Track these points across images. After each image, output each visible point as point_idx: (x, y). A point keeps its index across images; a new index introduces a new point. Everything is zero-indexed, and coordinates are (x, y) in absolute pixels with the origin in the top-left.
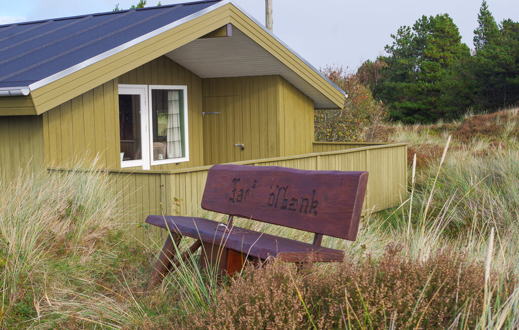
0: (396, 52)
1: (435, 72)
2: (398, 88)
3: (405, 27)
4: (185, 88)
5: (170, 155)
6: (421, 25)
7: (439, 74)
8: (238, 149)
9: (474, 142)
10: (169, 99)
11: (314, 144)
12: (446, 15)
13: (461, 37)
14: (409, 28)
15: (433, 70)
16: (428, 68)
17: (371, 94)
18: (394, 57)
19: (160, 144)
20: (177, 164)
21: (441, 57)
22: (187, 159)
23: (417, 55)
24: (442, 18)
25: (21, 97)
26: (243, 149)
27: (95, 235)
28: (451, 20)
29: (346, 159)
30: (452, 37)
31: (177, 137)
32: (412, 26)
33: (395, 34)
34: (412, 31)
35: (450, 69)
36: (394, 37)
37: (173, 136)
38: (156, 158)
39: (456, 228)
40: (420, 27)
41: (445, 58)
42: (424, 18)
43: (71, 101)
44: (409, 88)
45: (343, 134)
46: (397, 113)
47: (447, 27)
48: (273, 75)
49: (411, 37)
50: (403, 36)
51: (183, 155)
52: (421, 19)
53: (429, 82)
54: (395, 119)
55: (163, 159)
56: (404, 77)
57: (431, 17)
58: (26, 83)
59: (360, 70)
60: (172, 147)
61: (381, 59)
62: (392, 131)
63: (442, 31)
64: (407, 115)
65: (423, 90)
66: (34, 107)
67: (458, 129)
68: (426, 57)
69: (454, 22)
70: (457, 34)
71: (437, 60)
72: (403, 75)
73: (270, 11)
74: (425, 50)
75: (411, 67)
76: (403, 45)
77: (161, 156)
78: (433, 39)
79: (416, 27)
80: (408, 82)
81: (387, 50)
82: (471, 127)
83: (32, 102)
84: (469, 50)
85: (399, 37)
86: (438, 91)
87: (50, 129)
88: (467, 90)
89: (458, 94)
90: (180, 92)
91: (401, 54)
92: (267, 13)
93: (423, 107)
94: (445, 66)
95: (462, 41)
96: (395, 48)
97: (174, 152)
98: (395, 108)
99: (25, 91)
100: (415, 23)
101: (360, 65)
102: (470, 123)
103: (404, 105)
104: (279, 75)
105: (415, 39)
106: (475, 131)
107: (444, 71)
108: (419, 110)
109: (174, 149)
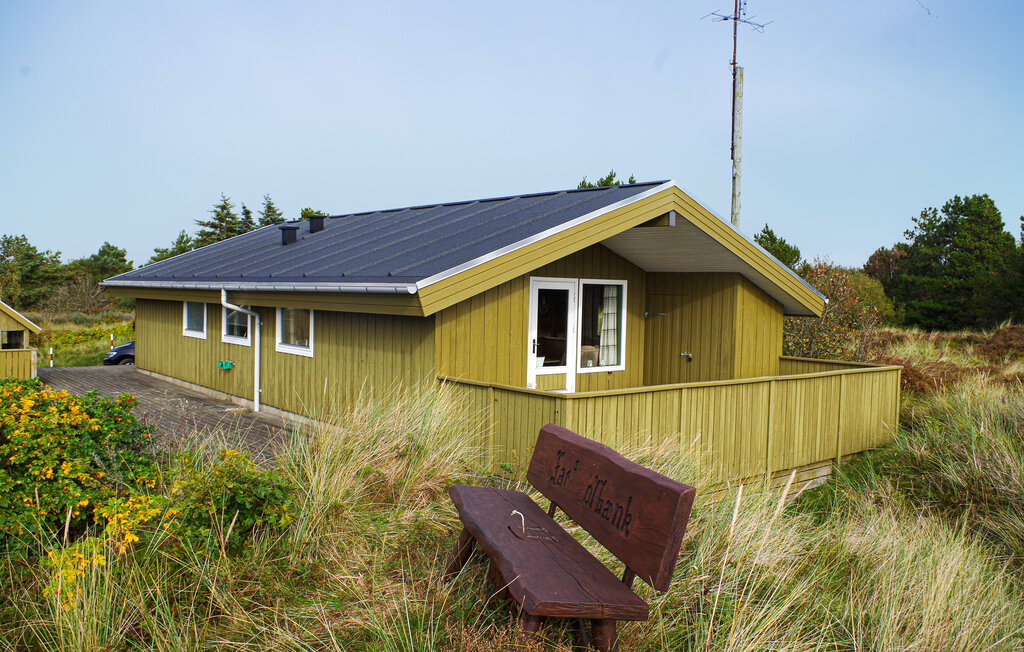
0: (919, 239)
1: (967, 266)
2: (918, 282)
3: (930, 209)
4: (624, 283)
5: (601, 363)
6: (953, 207)
7: (972, 269)
8: (684, 360)
9: (1006, 361)
10: (605, 296)
11: (781, 359)
12: (986, 196)
13: (1004, 224)
14: (935, 210)
15: (963, 263)
16: (959, 262)
17: (882, 289)
18: (915, 245)
19: (590, 348)
20: (609, 373)
21: (976, 248)
22: (622, 367)
23: (946, 243)
24: (980, 199)
25: (406, 295)
26: (690, 360)
27: (429, 484)
28: (992, 202)
29: (812, 386)
30: (992, 223)
31: (612, 341)
32: (939, 208)
33: (918, 217)
34: (940, 214)
35: (988, 263)
36: (916, 220)
37: (607, 339)
38: (584, 365)
39: (952, 490)
40: (950, 209)
41: (981, 249)
42: (957, 199)
43: (470, 299)
44: (932, 283)
45: (825, 345)
46: (914, 314)
47: (986, 211)
48: (731, 273)
49: (939, 221)
50: (928, 220)
51: (619, 363)
52: (953, 199)
53: (959, 277)
54: (908, 323)
55: (594, 366)
56: (926, 270)
57: (966, 199)
58: (413, 280)
59: (872, 259)
60: (606, 352)
61: (900, 247)
62: (901, 339)
63: (979, 215)
64: (929, 316)
65: (950, 287)
66: (421, 307)
67: (989, 343)
68: (956, 246)
69: (996, 205)
70: (999, 219)
71: (971, 251)
72: (925, 267)
73: (737, 193)
74: (956, 238)
75: (936, 258)
76: (927, 230)
77: (590, 363)
78: (967, 225)
79: (946, 210)
80: (931, 277)
81: (907, 236)
82: (1005, 341)
83: (419, 302)
84: (1013, 240)
85: (922, 221)
86: (970, 289)
87: (443, 332)
88: (1008, 291)
89: (995, 294)
90: (619, 288)
91: (925, 242)
92: (734, 195)
93: (949, 308)
94: (981, 258)
95: (1005, 229)
96: (917, 233)
97: (608, 358)
98: (912, 307)
99: (412, 290)
100: (944, 204)
101: (872, 253)
102: (1005, 334)
103: (923, 304)
104: (739, 273)
105: (945, 225)
106: (1010, 346)
107: (979, 264)
108: (943, 312)
109: (607, 356)
